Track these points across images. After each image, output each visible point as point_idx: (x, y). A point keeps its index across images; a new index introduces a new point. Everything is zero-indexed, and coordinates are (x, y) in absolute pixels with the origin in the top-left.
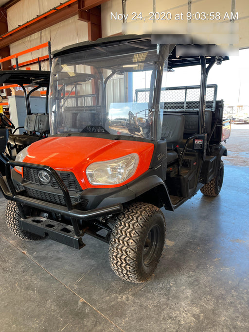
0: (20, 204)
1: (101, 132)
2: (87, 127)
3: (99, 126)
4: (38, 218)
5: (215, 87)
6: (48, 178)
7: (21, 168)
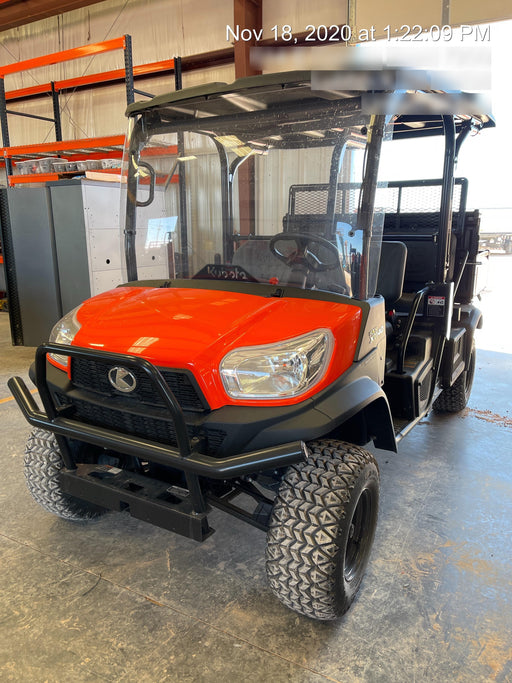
0: (63, 439)
1: (240, 279)
2: (206, 268)
3: (234, 267)
4: (99, 468)
5: (463, 183)
6: (130, 382)
7: (67, 357)
